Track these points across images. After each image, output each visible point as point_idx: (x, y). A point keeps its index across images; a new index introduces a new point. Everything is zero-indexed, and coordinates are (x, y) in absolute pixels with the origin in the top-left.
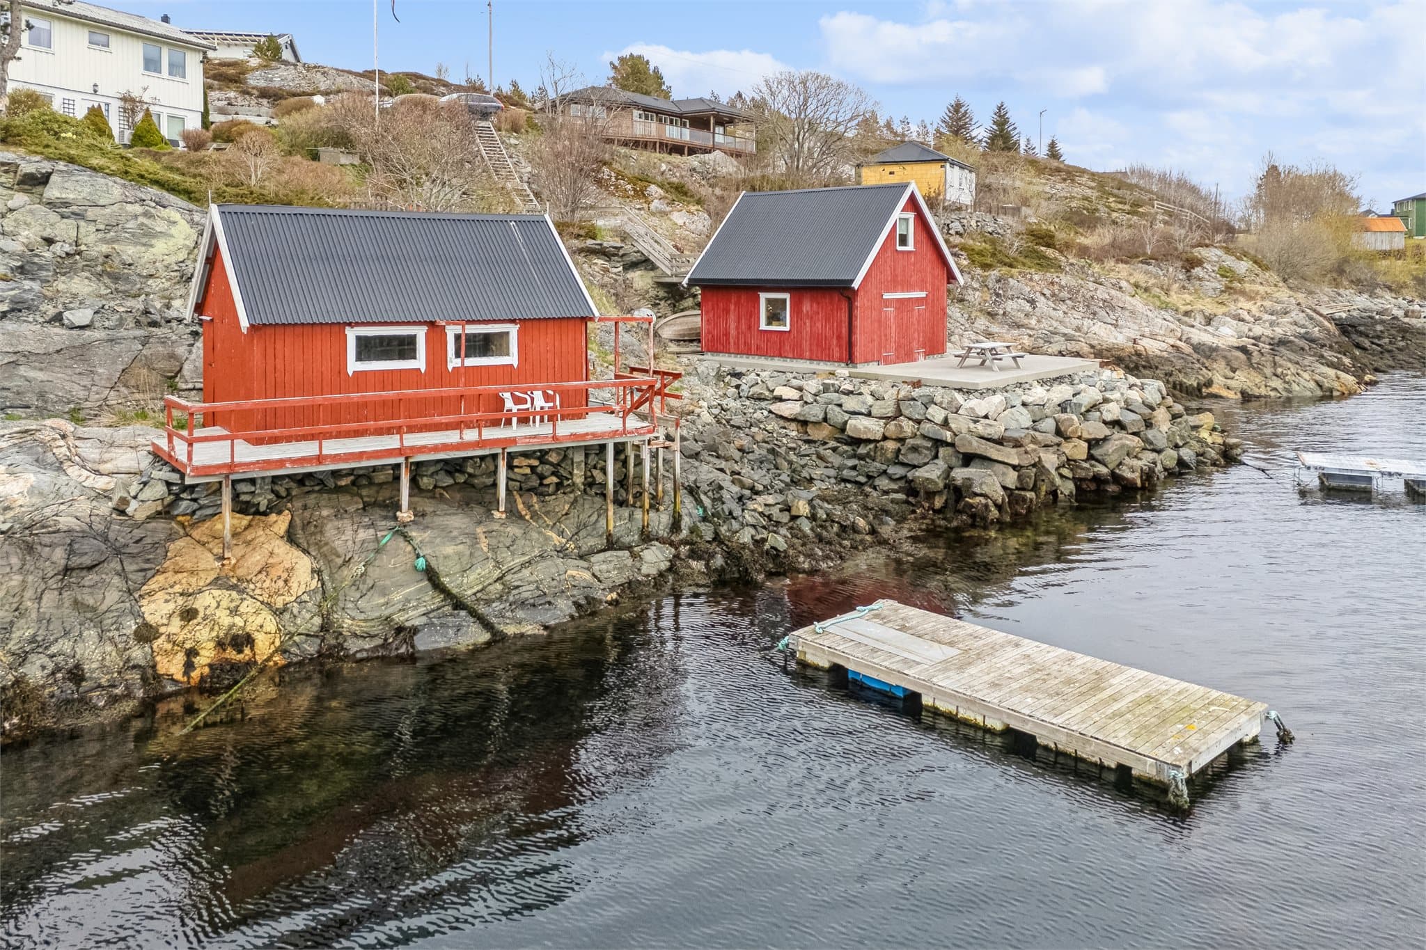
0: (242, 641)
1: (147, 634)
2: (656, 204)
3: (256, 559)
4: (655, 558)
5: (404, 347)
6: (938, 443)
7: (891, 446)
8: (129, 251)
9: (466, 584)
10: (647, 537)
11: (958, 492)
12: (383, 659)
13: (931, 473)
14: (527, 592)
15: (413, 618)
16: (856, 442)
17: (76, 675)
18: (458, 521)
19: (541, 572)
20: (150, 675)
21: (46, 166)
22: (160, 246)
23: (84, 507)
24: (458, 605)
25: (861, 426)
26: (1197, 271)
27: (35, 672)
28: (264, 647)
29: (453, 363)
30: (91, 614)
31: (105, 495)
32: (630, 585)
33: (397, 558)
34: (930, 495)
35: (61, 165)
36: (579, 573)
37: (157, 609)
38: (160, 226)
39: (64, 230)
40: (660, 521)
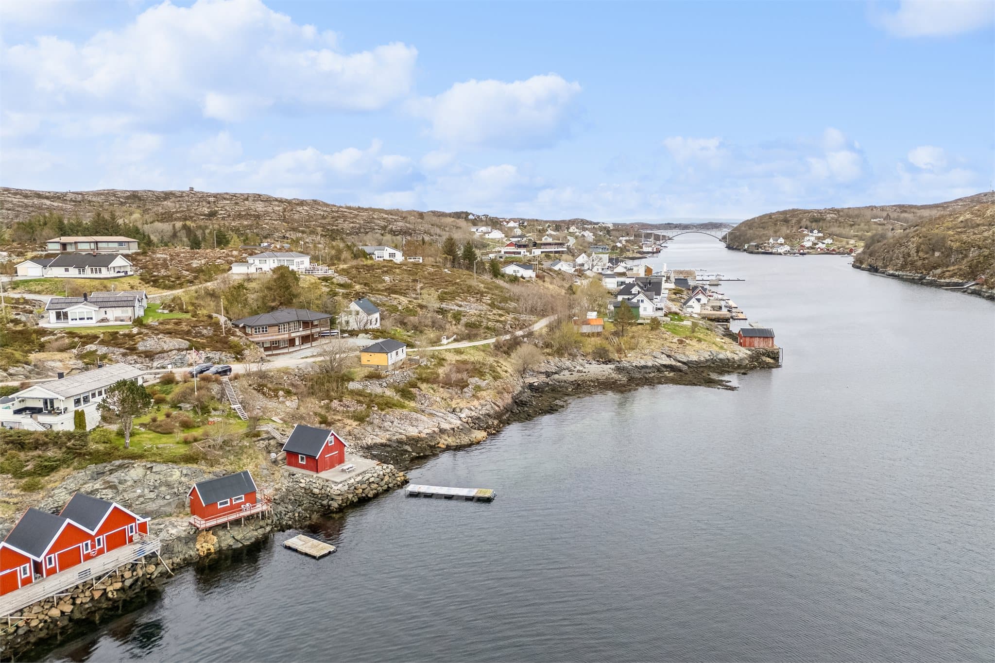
0: (209, 549)
1: (198, 550)
2: (281, 399)
3: (209, 538)
4: (268, 529)
5: (226, 503)
6: (328, 496)
7: (320, 496)
8: (169, 479)
9: (238, 537)
10: (267, 525)
11: (329, 506)
12: (228, 549)
13: (325, 502)
14: (248, 538)
15: (231, 543)
16: (314, 494)
17: (191, 556)
18: (236, 528)
19: (249, 534)
20: (199, 555)
21: (152, 465)
22: (174, 477)
23: (184, 533)
24: (238, 541)
25: (316, 491)
26: (465, 390)
27: (187, 556)
28: (212, 551)
29: (234, 503)
30: (191, 548)
31: (185, 531)
32: (264, 534)
33: (228, 535)
34: (325, 507)
35: (154, 464)
36: (255, 533)
37: (198, 546)
38: (173, 473)
39: (157, 477)
40: (269, 521)
